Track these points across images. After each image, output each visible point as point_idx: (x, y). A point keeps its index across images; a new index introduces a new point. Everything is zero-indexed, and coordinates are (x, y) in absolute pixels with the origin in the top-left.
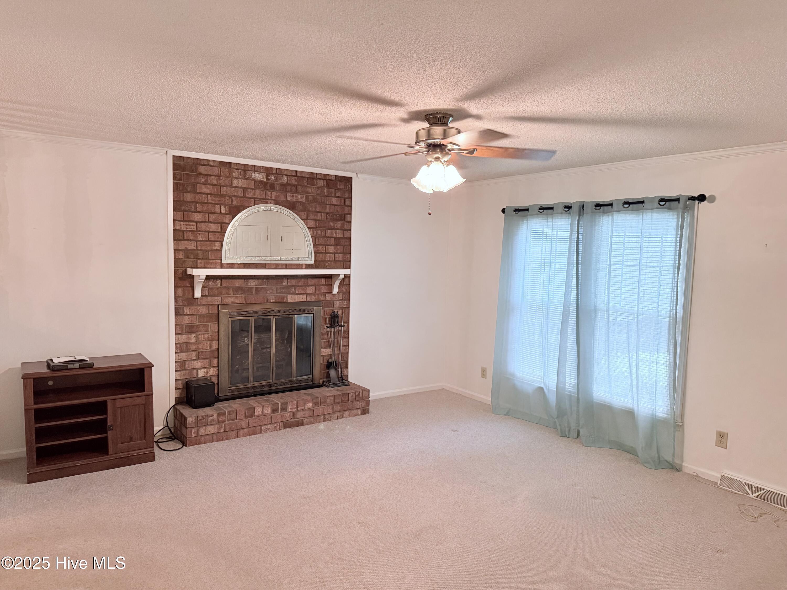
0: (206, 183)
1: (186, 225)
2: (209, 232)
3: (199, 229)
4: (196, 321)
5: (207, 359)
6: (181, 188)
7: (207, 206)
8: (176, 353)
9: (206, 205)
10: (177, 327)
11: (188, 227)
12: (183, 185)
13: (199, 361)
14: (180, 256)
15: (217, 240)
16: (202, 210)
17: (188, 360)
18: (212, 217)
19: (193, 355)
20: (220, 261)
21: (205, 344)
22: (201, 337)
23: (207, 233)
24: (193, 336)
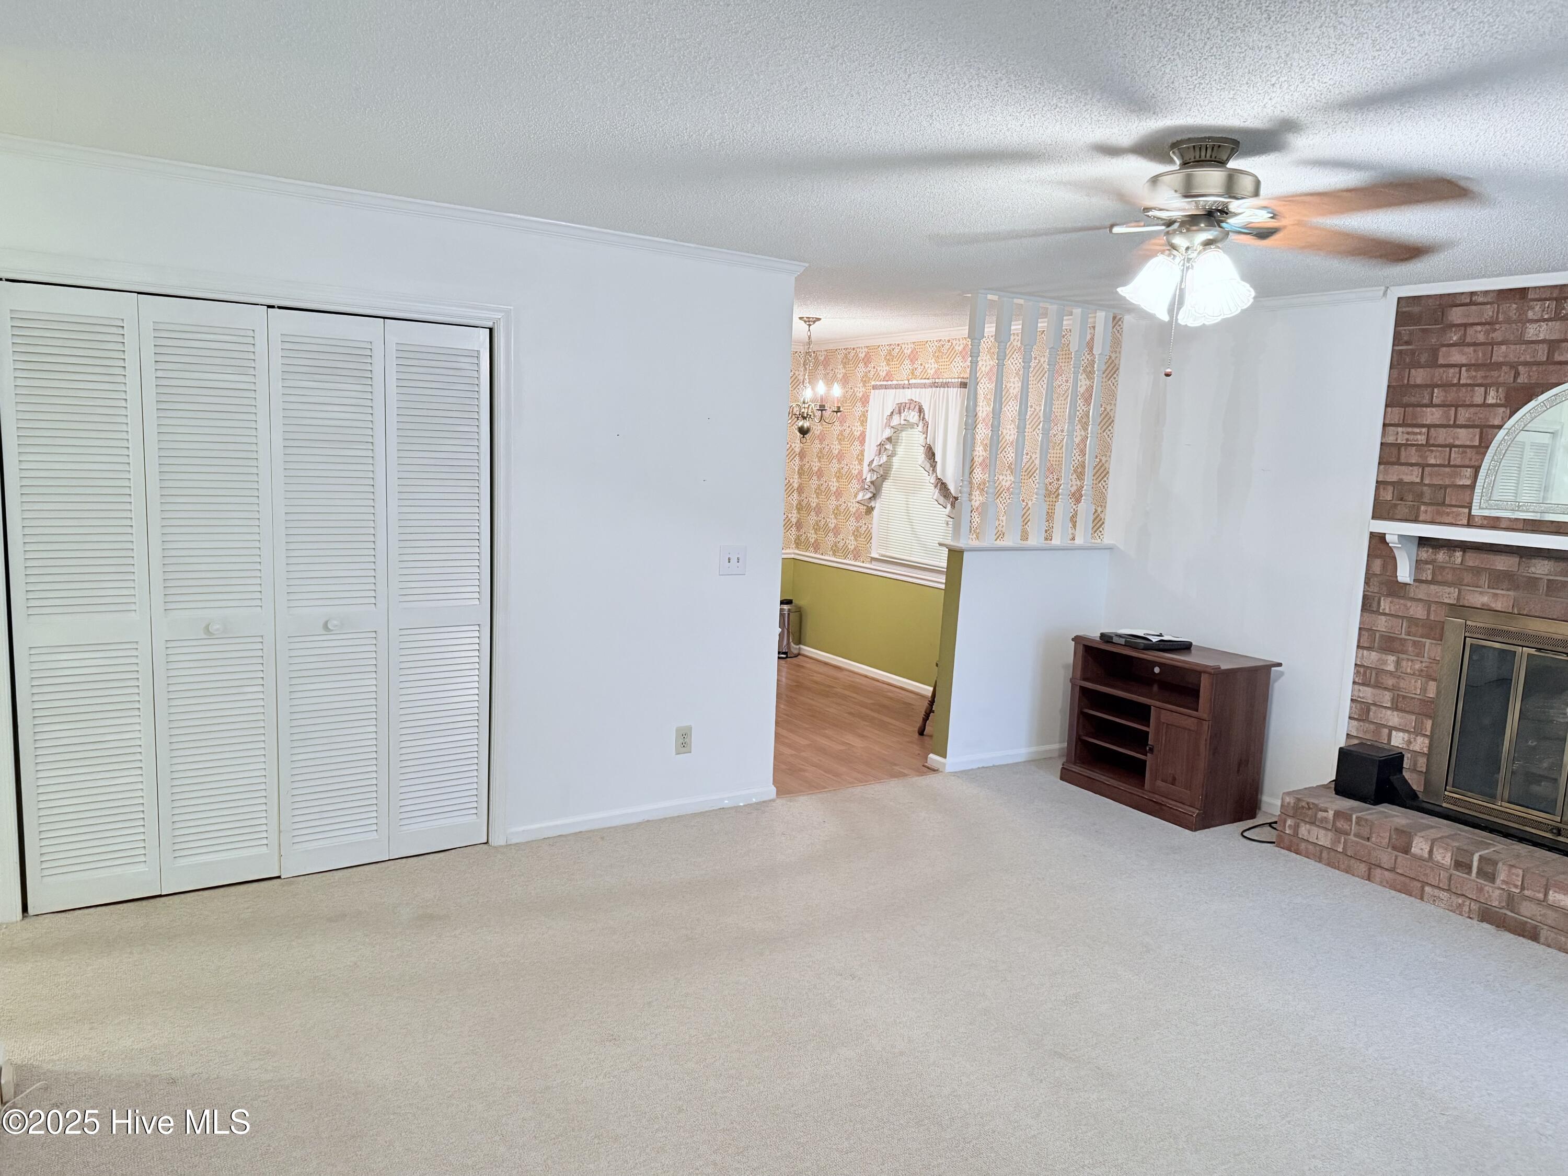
0: (1461, 343)
1: (1408, 433)
2: (1451, 446)
3: (1432, 442)
4: (1401, 630)
5: (1413, 713)
6: (1407, 360)
7: (1457, 393)
8: (1354, 683)
9: (1455, 389)
10: (1363, 633)
11: (1411, 437)
12: (1413, 352)
13: (1395, 713)
14: (1388, 495)
15: (1467, 462)
16: (1444, 401)
17: (1375, 704)
18: (1464, 415)
19: (1386, 698)
20: (1467, 510)
21: (1413, 681)
22: (1407, 666)
23: (1448, 449)
24: (1391, 659)
